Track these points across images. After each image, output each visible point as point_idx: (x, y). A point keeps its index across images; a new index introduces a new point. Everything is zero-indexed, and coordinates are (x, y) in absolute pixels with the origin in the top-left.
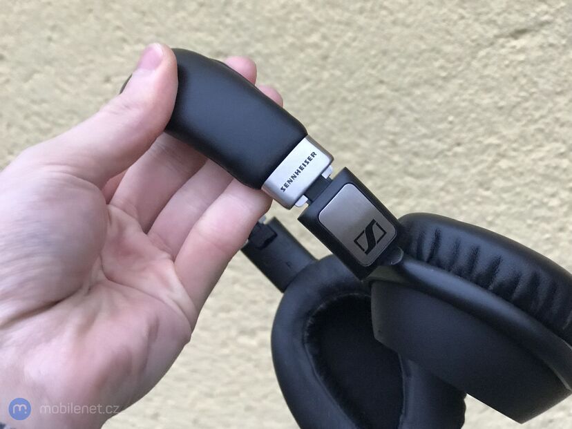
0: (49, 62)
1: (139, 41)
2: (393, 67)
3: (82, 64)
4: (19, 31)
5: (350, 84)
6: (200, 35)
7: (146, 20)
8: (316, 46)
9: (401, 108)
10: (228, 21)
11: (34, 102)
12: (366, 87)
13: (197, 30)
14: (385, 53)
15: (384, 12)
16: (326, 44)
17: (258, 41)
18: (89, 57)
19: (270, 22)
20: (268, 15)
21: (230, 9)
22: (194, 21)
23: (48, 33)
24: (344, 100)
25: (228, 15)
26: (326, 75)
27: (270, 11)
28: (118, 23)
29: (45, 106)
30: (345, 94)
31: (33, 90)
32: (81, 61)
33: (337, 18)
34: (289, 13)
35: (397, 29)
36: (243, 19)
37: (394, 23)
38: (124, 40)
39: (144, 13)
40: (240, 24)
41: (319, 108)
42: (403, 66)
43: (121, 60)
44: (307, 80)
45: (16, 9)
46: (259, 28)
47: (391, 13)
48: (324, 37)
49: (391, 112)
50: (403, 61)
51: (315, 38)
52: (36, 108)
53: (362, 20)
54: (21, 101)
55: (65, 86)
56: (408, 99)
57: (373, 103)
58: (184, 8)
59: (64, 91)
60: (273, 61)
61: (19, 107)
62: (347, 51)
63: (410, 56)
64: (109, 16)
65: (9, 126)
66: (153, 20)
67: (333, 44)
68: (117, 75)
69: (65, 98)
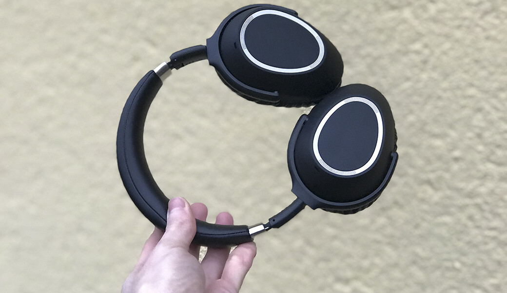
2: (484, 73)
5: (445, 85)
8: (418, 53)
9: (487, 107)
12: (458, 88)
14: (477, 61)
15: (478, 30)
16: (426, 52)
19: (380, 31)
24: (439, 98)
26: (424, 76)
30: (440, 92)
35: (488, 44)
37: (488, 38)
41: (416, 103)
42: (491, 74)
44: (408, 79)
47: (484, 29)
48: (426, 46)
49: (480, 110)
50: (492, 69)
51: (417, 46)
53: (458, 34)
56: (494, 101)
57: (463, 102)
62: (445, 59)
63: (499, 66)
67: (432, 53)
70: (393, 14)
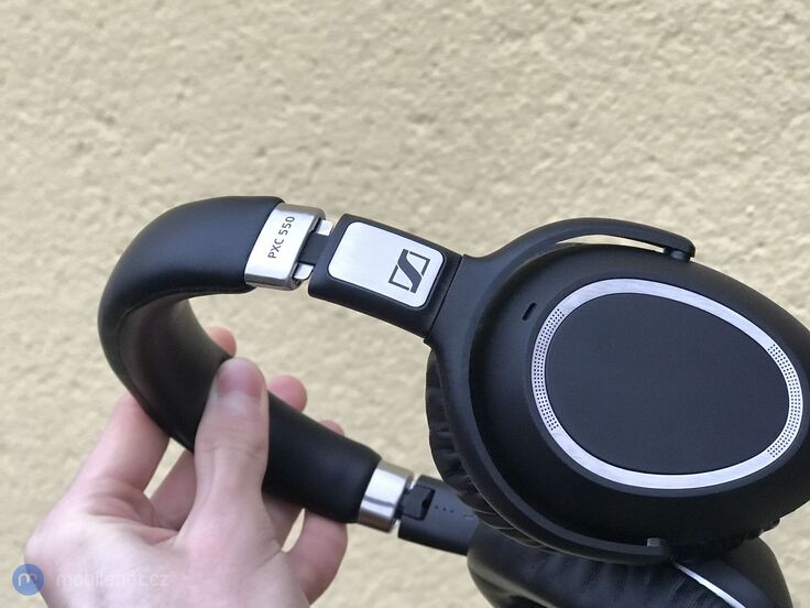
0: (178, 128)
1: (306, 100)
2: (669, 138)
3: (225, 131)
4: (136, 84)
5: (607, 160)
6: (395, 91)
7: (318, 71)
8: (560, 109)
9: (678, 195)
10: (436, 73)
11: (154, 181)
12: (630, 164)
13: (391, 85)
14: (657, 119)
15: (658, 64)
16: (574, 106)
17: (478, 100)
18: (236, 121)
19: (495, 75)
20: (493, 66)
21: (437, 57)
22: (387, 73)
23: (178, 88)
24: (599, 183)
25: (435, 65)
26: (572, 148)
27: (495, 61)
28: (278, 75)
29: (170, 187)
30: (599, 174)
31: (153, 166)
32: (223, 125)
33: (591, 71)
34: (523, 63)
35: (675, 88)
36: (456, 70)
37: (672, 78)
38: (287, 98)
39: (315, 62)
40: (453, 78)
41: (562, 194)
42: (683, 138)
43: (281, 125)
44: (546, 155)
45: (133, 54)
46: (479, 84)
47: (668, 64)
48: (572, 97)
49: (665, 200)
50: (684, 130)
51: (558, 98)
52: (156, 189)
53: (625, 74)
54: (135, 180)
55: (199, 159)
56: (688, 183)
57: (639, 188)
58: (373, 56)
59: (198, 167)
60: (497, 129)
61: (133, 188)
62: (604, 115)
63: (692, 124)
64: (265, 65)
65: (119, 215)
66: (329, 71)
67: (584, 106)
68: (275, 145)
69: (200, 176)
70: (515, 46)
